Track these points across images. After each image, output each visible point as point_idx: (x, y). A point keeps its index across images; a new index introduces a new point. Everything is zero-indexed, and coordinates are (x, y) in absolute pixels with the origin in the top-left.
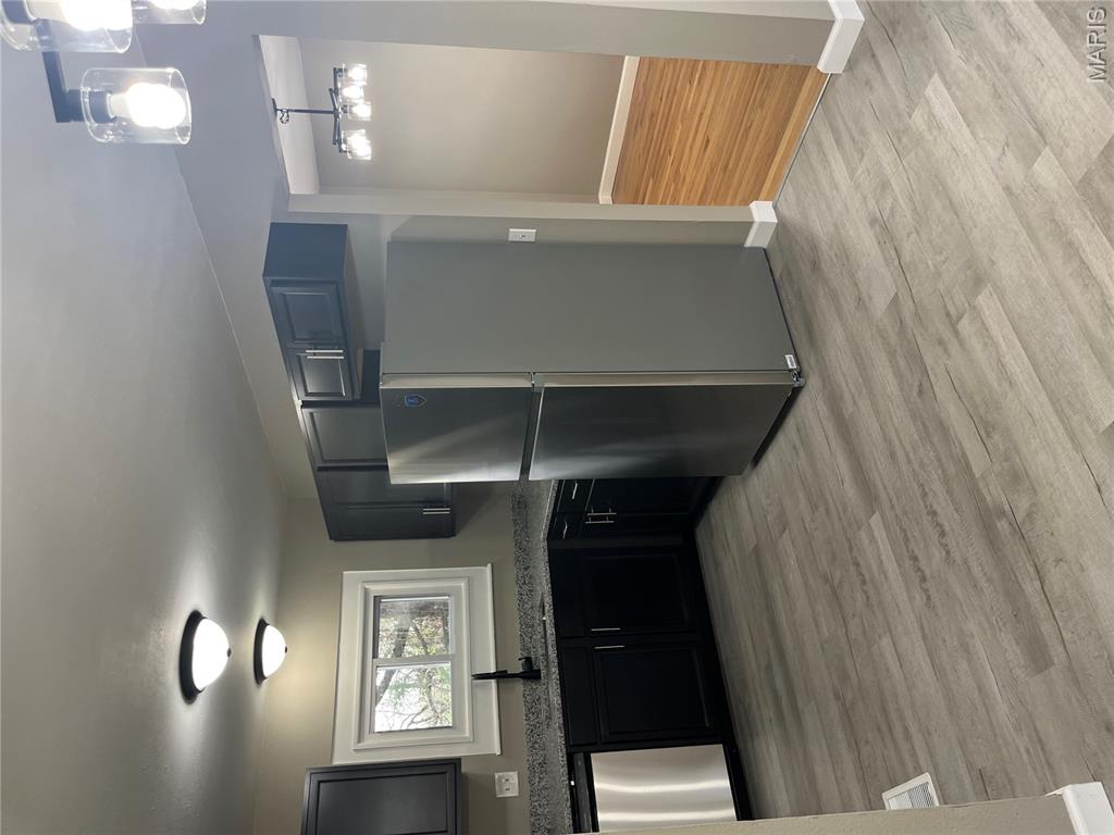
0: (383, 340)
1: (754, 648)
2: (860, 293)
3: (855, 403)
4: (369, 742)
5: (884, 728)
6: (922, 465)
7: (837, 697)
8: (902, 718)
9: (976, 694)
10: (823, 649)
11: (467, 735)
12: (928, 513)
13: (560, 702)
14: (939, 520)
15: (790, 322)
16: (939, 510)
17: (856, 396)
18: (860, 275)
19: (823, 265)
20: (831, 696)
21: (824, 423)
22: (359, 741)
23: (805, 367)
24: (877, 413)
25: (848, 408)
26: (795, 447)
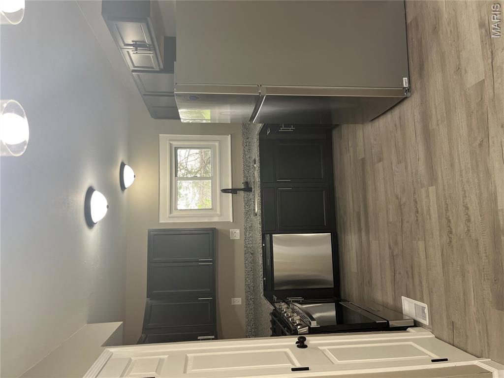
0: (176, 61)
1: (353, 202)
2: (460, 65)
3: (438, 125)
4: (175, 213)
5: (410, 274)
6: (468, 182)
7: (390, 248)
8: (420, 276)
9: (462, 294)
10: (388, 225)
11: (218, 213)
12: (464, 206)
13: (260, 212)
14: (469, 213)
15: (410, 55)
16: (470, 208)
17: (440, 122)
18: (464, 54)
19: (440, 32)
20: (387, 245)
21: (416, 124)
22: (170, 213)
23: (413, 86)
24: (450, 139)
25: (433, 125)
26: (396, 125)
